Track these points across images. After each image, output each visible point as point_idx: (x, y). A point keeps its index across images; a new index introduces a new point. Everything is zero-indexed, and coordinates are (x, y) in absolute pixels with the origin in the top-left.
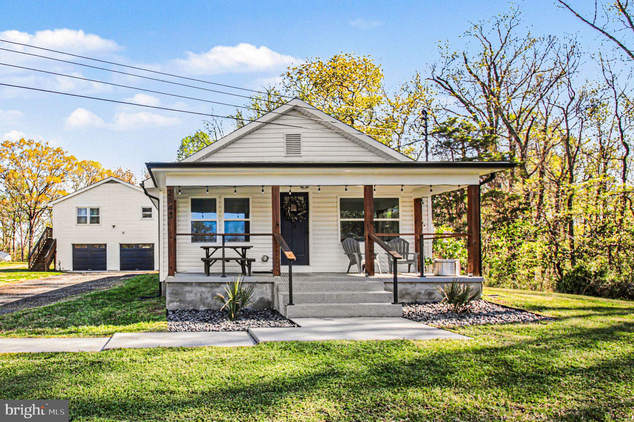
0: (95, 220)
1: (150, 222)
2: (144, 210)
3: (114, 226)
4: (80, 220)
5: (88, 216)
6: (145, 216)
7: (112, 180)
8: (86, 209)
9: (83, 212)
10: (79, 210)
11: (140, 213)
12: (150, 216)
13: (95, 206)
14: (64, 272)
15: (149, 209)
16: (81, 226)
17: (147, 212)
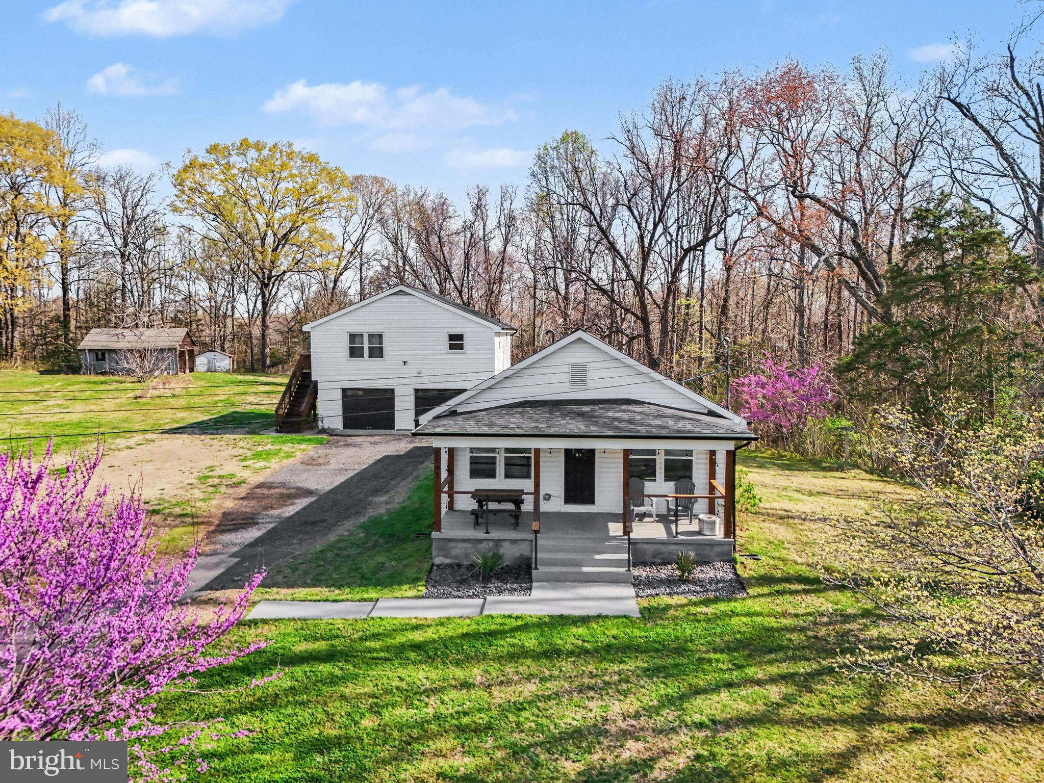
0: (377, 352)
1: (460, 356)
2: (452, 337)
3: (405, 363)
4: (355, 352)
5: (366, 345)
6: (452, 347)
7: (401, 291)
8: (362, 335)
9: (357, 339)
10: (353, 337)
11: (446, 342)
12: (461, 347)
13: (375, 330)
14: (330, 432)
15: (460, 337)
16: (357, 362)
17: (456, 341)
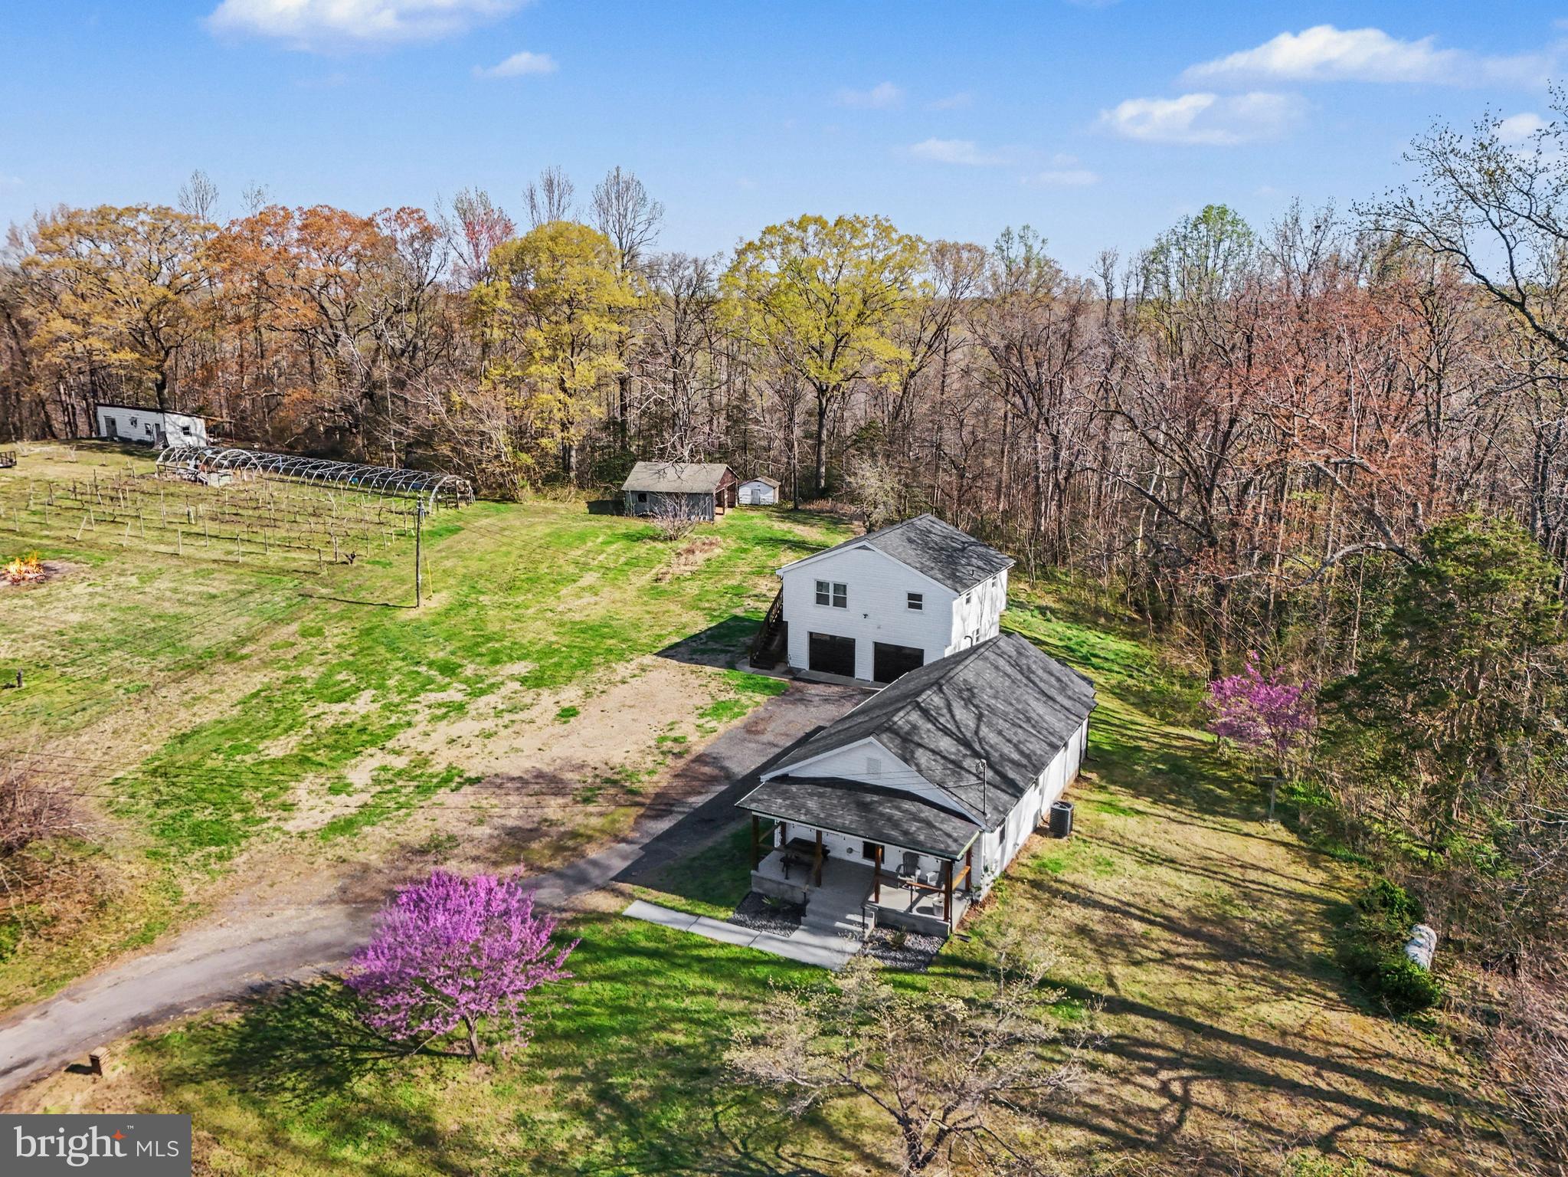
0: (841, 602)
1: (918, 615)
2: (911, 596)
3: (866, 616)
4: (822, 599)
5: (831, 594)
6: (911, 606)
8: (828, 584)
9: (824, 587)
10: (821, 585)
11: (905, 602)
12: (919, 607)
13: (840, 581)
14: (794, 674)
15: (919, 597)
16: (822, 608)
17: (915, 601)
